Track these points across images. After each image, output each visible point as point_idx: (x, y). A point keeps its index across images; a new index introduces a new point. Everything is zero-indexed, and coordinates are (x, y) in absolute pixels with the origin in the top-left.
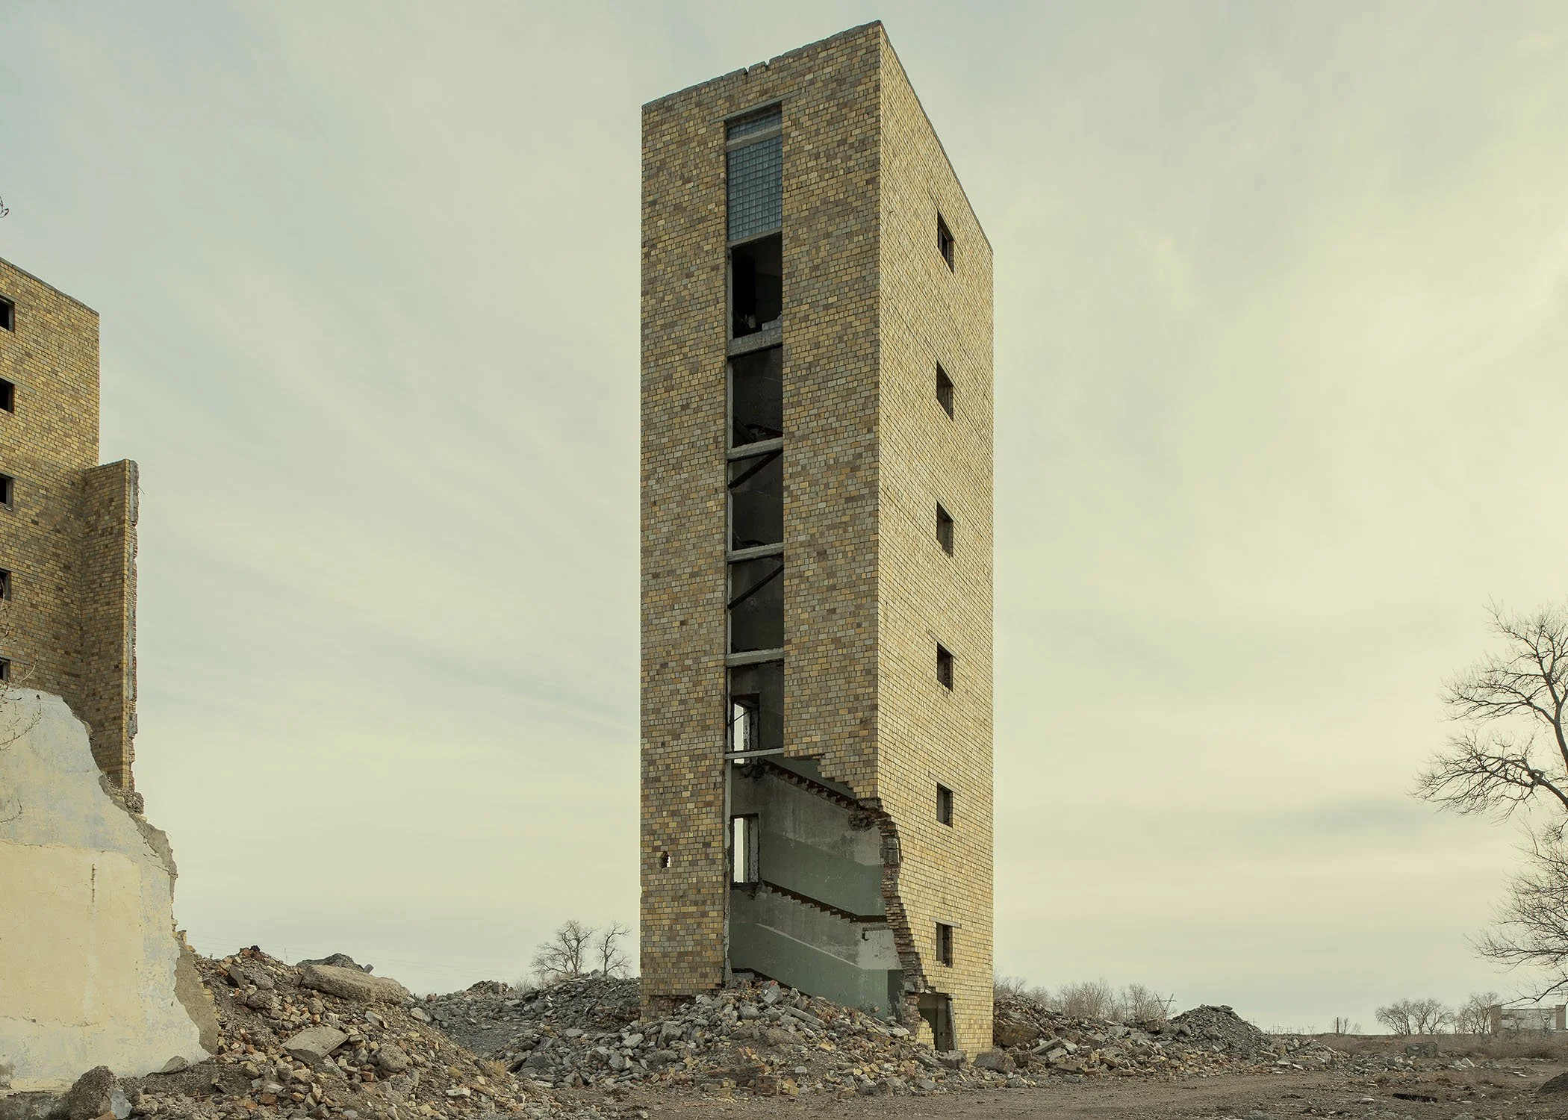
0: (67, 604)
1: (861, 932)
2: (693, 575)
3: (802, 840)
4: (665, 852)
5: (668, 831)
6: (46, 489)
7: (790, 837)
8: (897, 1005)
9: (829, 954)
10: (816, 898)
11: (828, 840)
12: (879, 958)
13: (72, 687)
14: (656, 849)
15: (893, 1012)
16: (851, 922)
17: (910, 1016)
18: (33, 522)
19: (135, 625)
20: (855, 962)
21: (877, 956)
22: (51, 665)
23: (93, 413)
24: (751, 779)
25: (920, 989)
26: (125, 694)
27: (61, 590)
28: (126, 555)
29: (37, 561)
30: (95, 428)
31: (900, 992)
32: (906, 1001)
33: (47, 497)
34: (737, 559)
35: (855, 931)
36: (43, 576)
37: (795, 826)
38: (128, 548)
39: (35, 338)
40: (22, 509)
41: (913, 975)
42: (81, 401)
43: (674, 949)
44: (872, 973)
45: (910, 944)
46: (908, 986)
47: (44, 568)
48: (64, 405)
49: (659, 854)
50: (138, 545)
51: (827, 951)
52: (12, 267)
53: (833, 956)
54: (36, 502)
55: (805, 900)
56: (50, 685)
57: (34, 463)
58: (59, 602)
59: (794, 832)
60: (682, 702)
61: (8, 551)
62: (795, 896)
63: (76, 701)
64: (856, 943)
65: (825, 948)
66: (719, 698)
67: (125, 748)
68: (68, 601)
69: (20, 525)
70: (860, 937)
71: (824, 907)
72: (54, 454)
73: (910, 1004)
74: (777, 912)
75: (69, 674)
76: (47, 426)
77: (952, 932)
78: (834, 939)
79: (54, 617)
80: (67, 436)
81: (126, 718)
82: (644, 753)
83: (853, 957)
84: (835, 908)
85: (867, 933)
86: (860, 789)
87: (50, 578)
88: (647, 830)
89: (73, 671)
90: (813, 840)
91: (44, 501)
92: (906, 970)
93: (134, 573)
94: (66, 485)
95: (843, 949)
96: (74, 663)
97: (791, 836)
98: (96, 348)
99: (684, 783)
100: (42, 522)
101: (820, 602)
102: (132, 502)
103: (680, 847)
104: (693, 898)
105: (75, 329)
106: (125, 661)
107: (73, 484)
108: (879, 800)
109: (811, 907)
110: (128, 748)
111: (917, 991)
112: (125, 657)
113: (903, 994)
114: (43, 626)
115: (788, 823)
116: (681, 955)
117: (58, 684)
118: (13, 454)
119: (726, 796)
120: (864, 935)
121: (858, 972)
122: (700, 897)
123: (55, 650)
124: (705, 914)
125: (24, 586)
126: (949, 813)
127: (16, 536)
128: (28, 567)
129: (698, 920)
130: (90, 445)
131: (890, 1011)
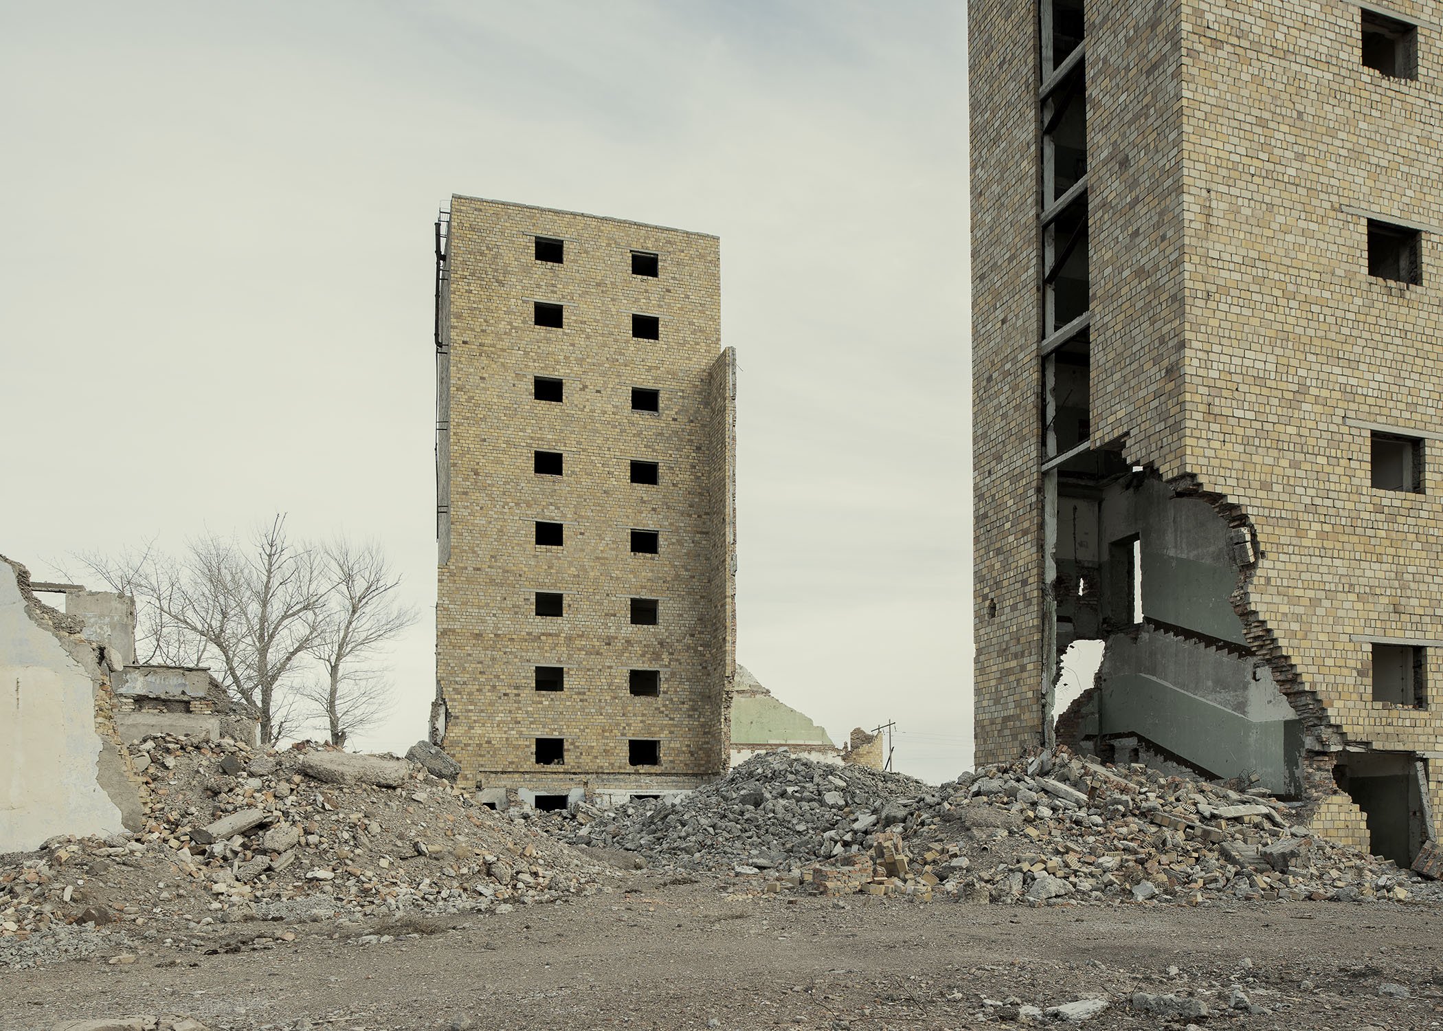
0: (698, 478)
1: (1250, 669)
2: (1010, 260)
3: (1184, 556)
4: (992, 600)
5: (995, 574)
6: (683, 391)
7: (1171, 555)
8: (1296, 771)
9: (1215, 705)
10: (1200, 631)
11: (1212, 549)
12: (1274, 705)
13: (704, 542)
14: (985, 597)
15: (1290, 782)
16: (1239, 658)
17: (1315, 787)
18: (675, 420)
19: (734, 482)
20: (1244, 713)
21: (1271, 701)
22: (688, 529)
23: (716, 319)
24: (1131, 490)
25: (1329, 746)
26: (727, 540)
27: (695, 467)
28: (727, 425)
29: (677, 450)
30: (718, 331)
31: (1300, 753)
32: (1311, 766)
33: (683, 397)
34: (1050, 217)
35: (1244, 670)
36: (681, 460)
37: (1176, 539)
38: (729, 420)
39: (673, 275)
40: (666, 412)
41: (1315, 725)
42: (707, 312)
43: (999, 714)
44: (1265, 727)
45: (1295, 679)
46: (1309, 742)
47: (682, 453)
48: (694, 321)
49: (987, 603)
50: (737, 415)
51: (1212, 701)
52: (656, 227)
53: (1219, 706)
54: (676, 404)
55: (1188, 634)
56: (687, 545)
57: (674, 374)
58: (693, 477)
59: (1176, 547)
60: (1004, 416)
61: (656, 447)
62: (1178, 631)
63: (706, 553)
64: (1245, 687)
65: (1210, 697)
66: (1033, 398)
67: (728, 584)
68: (700, 474)
69: (664, 425)
70: (1249, 677)
71: (1209, 641)
72: (688, 362)
73: (1319, 769)
74: (1159, 656)
75: (702, 533)
76: (682, 342)
77: (1426, 656)
78: (1221, 684)
79: (690, 490)
80: (697, 344)
81: (729, 559)
82: (976, 488)
83: (1241, 706)
84: (1221, 640)
85: (1258, 670)
86: (1167, 467)
87: (686, 460)
88: (979, 578)
89: (704, 530)
90: (1195, 552)
91: (681, 400)
92: (1304, 719)
93: (734, 439)
94: (696, 383)
95: (1228, 696)
96: (704, 523)
97: (1172, 553)
98: (717, 266)
99: (1006, 512)
100: (680, 418)
101: (1124, 227)
102: (731, 381)
103: (1004, 591)
104: (1013, 650)
105: (701, 256)
106: (727, 513)
107: (702, 380)
108: (1193, 476)
109: (1195, 643)
110: (730, 584)
111: (1326, 749)
112: (727, 510)
113: (1303, 754)
114: (682, 499)
115: (1170, 537)
116: (1006, 719)
117: (693, 542)
118: (658, 372)
119: (1047, 517)
120: (1255, 673)
121: (1248, 726)
122: (1019, 649)
123: (690, 516)
124: (1023, 668)
125: (668, 471)
126: (1420, 472)
127: (661, 434)
128: (671, 455)
129: (1018, 676)
130: (714, 345)
131: (1287, 781)
